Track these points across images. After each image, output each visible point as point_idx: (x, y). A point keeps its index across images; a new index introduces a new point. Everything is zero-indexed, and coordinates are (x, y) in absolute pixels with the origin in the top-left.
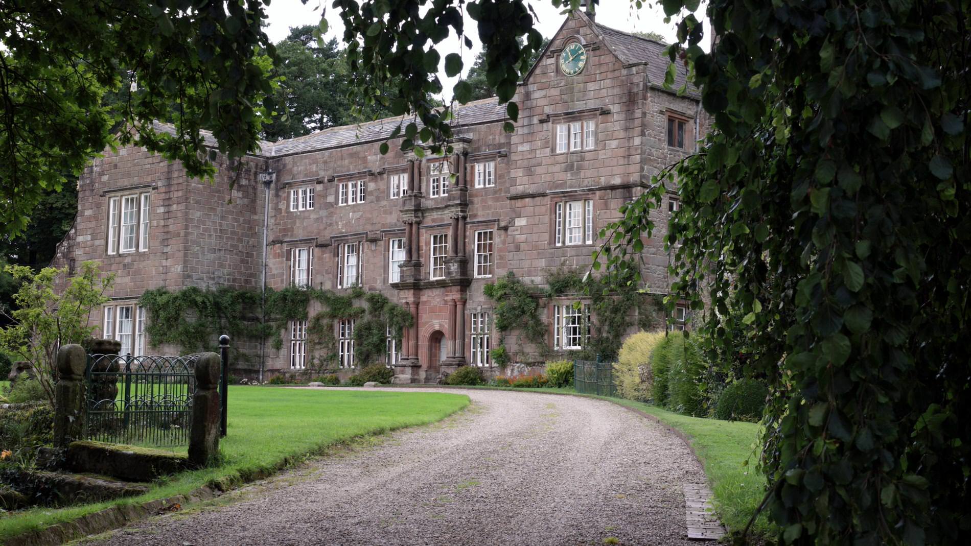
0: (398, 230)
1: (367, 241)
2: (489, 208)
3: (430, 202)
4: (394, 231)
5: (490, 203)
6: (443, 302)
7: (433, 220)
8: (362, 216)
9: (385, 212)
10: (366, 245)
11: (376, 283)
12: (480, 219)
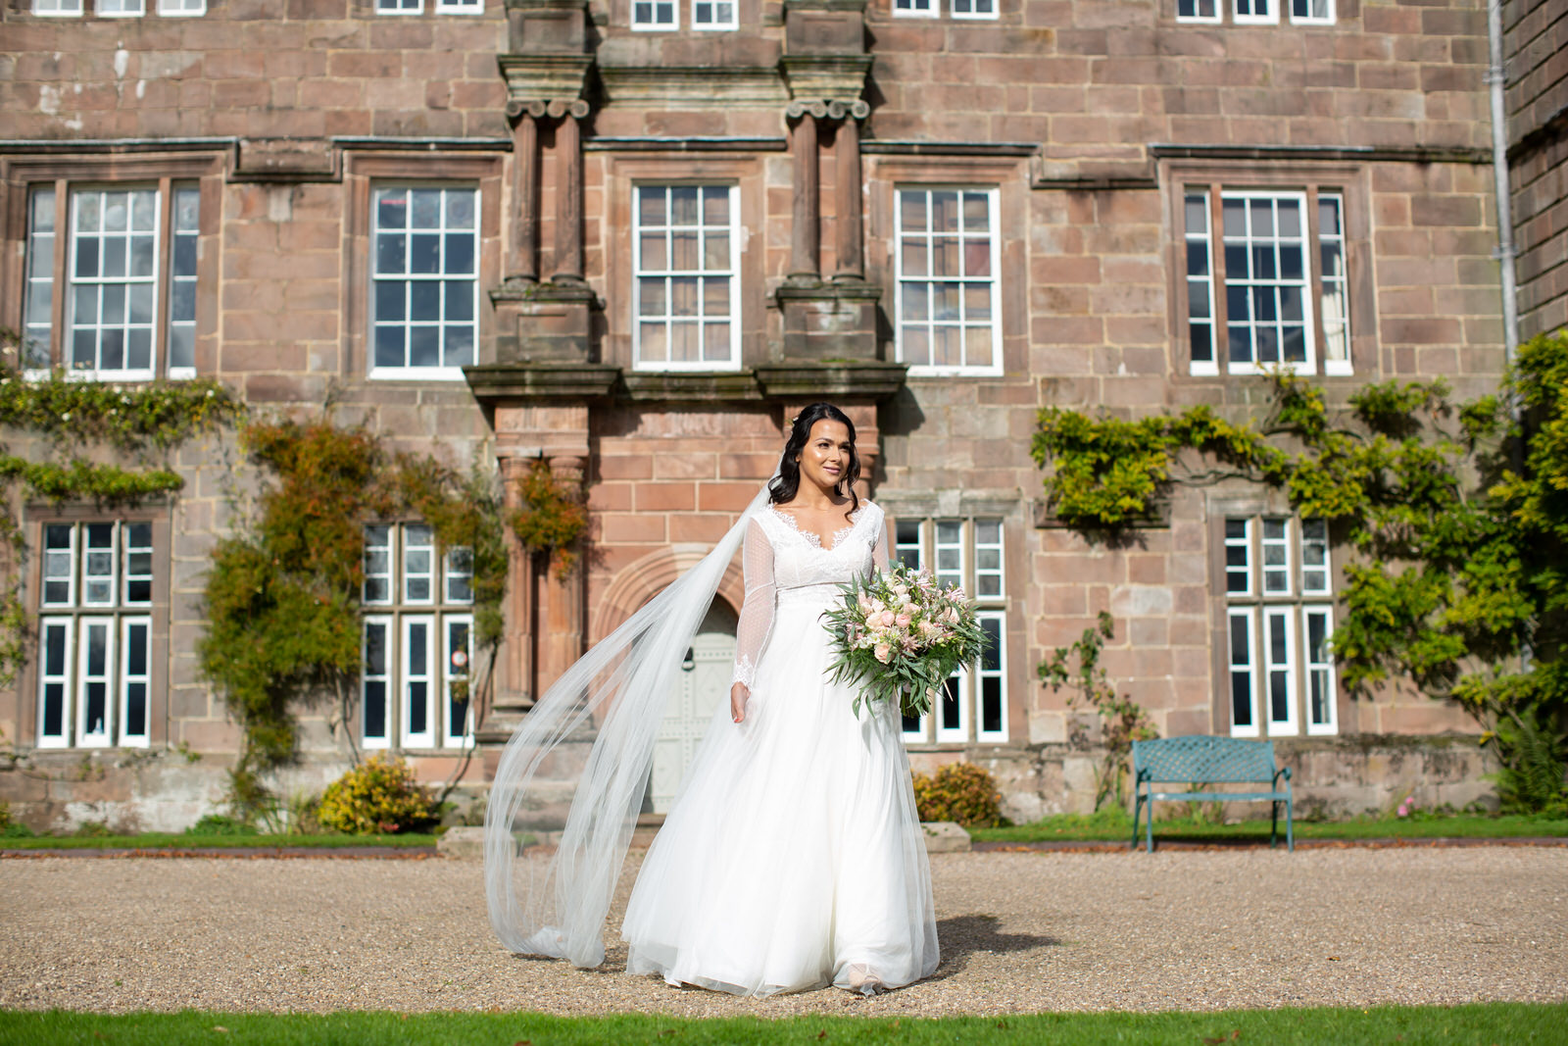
0: (441, 146)
1: (241, 177)
2: (981, 98)
3: (632, 44)
4: (424, 146)
5: (985, 80)
6: (732, 466)
7: (656, 121)
8: (196, 69)
9: (351, 66)
10: (229, 196)
11: (300, 362)
12: (931, 137)
